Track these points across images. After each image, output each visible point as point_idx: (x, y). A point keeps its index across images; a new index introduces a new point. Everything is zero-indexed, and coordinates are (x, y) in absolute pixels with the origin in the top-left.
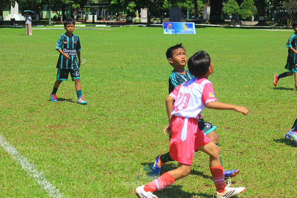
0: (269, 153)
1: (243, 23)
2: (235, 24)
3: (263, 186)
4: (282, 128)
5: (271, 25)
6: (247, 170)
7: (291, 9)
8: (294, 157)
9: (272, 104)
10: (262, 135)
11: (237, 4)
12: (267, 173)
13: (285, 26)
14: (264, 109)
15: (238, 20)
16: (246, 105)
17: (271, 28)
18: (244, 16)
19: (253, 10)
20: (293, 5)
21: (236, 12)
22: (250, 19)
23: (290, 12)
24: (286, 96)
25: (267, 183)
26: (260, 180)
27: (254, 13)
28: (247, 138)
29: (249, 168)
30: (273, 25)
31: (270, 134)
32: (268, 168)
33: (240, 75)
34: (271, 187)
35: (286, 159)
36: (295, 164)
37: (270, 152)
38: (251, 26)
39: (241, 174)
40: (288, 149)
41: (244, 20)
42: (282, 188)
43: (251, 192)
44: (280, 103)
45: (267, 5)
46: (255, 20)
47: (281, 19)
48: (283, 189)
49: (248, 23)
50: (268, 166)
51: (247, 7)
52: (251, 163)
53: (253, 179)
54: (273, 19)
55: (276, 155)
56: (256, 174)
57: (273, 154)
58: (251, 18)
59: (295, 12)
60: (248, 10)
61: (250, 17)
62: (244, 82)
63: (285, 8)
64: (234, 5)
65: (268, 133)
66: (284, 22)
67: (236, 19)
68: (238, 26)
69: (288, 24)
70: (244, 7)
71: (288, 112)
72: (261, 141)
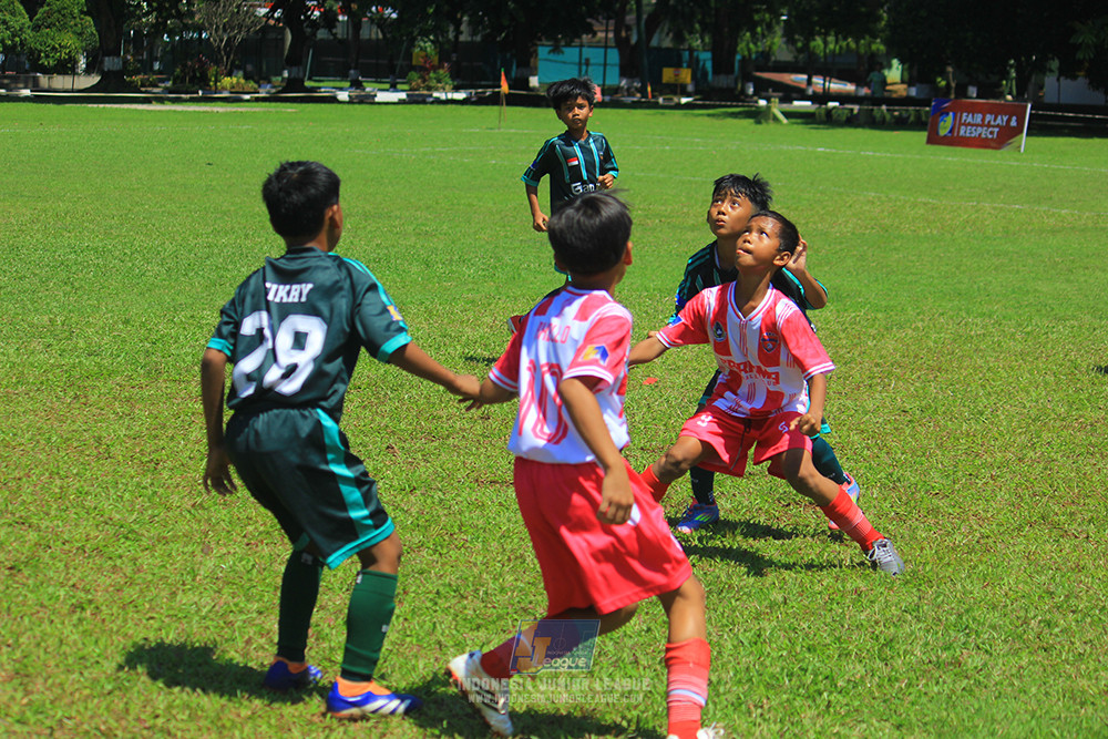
0: (115, 569)
1: (44, 80)
2: (13, 86)
3: (87, 691)
4: (166, 474)
5: (149, 89)
6: (29, 633)
7: (225, 30)
8: (208, 580)
9: (134, 383)
10: (90, 502)
11: (23, 11)
12: (102, 643)
13: (200, 93)
14: (101, 405)
15: (27, 72)
16: (38, 389)
17: (147, 101)
18: (47, 56)
19: (80, 34)
20: (233, 13)
21: (17, 39)
22: (69, 65)
23: (221, 41)
24: (187, 354)
25: (103, 679)
26: (76, 667)
27: (84, 44)
28: (35, 515)
29: (38, 623)
30: (157, 86)
31: (121, 497)
32: (106, 623)
33: (21, 278)
34: (117, 693)
35: (178, 589)
36: (208, 608)
37: (119, 562)
38: (73, 91)
39: (9, 646)
40: (186, 550)
41: (47, 71)
42: (159, 694)
43: (41, 713)
44: (165, 381)
45: (132, 14)
46: (88, 71)
47: (185, 66)
48: (161, 698)
49: (61, 82)
50: (108, 617)
51: (61, 21)
52: (45, 607)
53: (53, 663)
54: (157, 66)
55: (141, 574)
56: (64, 648)
57: (129, 571)
58: (76, 62)
59: (239, 38)
60: (63, 33)
61: (70, 57)
62: (33, 303)
63: (203, 23)
64: (13, 14)
65: (112, 491)
66: (198, 75)
67: (19, 68)
68: (27, 92)
69: (211, 83)
70: (49, 21)
71: (193, 414)
72: (85, 523)
